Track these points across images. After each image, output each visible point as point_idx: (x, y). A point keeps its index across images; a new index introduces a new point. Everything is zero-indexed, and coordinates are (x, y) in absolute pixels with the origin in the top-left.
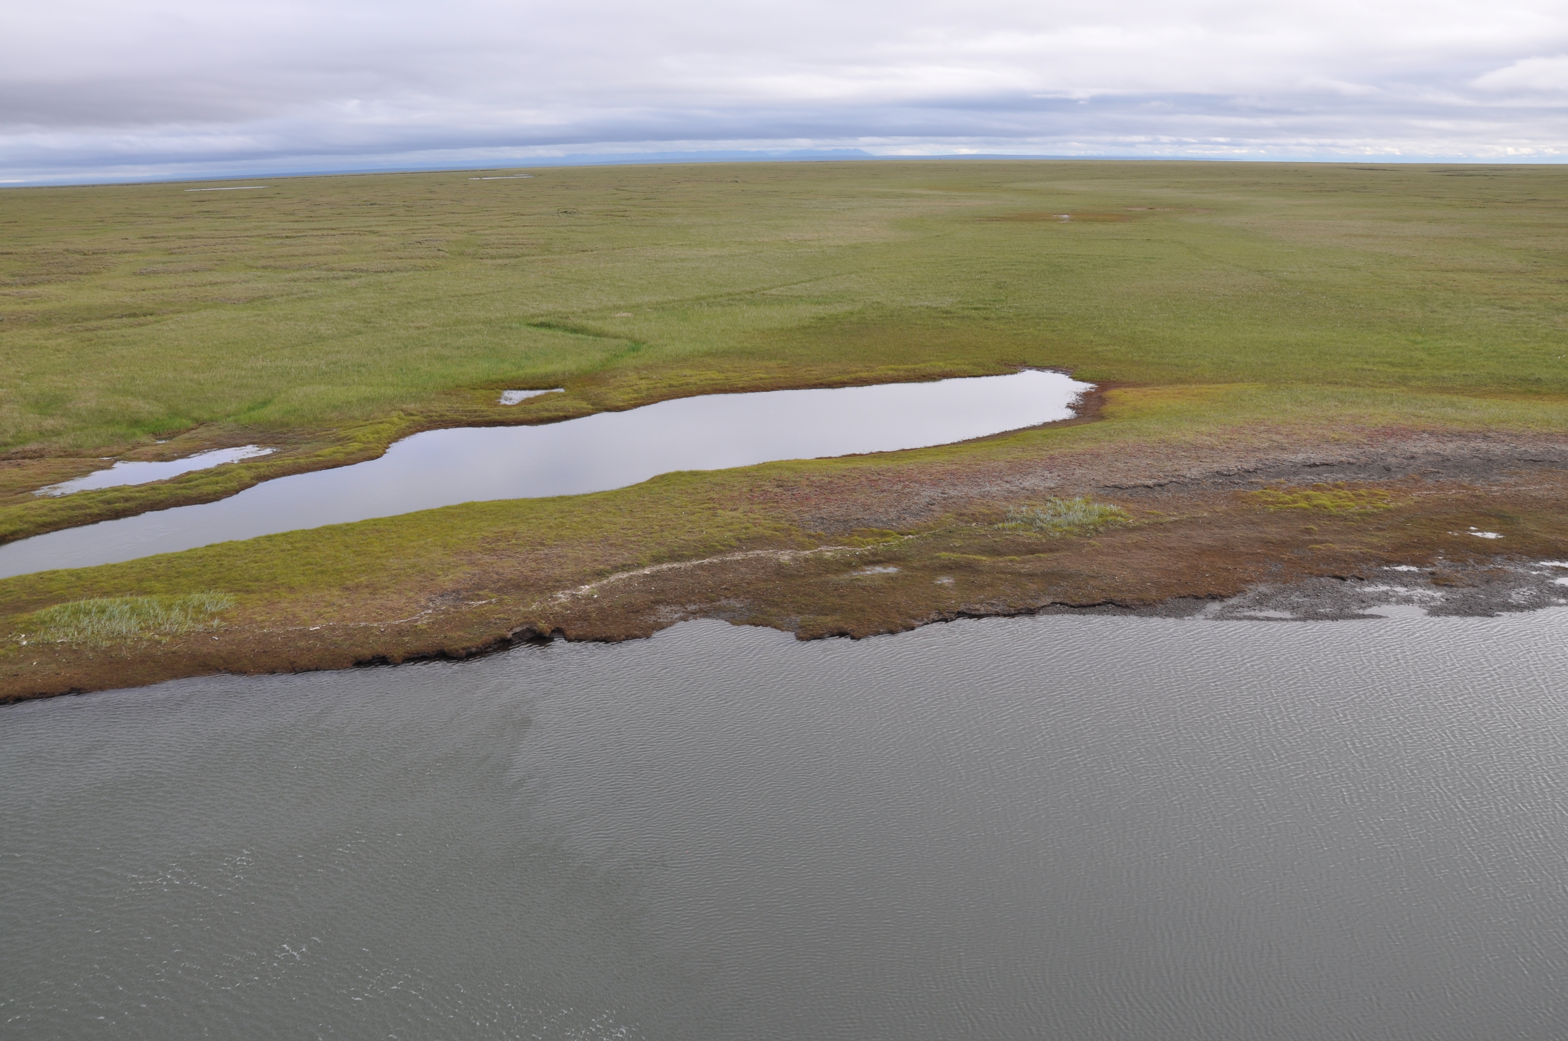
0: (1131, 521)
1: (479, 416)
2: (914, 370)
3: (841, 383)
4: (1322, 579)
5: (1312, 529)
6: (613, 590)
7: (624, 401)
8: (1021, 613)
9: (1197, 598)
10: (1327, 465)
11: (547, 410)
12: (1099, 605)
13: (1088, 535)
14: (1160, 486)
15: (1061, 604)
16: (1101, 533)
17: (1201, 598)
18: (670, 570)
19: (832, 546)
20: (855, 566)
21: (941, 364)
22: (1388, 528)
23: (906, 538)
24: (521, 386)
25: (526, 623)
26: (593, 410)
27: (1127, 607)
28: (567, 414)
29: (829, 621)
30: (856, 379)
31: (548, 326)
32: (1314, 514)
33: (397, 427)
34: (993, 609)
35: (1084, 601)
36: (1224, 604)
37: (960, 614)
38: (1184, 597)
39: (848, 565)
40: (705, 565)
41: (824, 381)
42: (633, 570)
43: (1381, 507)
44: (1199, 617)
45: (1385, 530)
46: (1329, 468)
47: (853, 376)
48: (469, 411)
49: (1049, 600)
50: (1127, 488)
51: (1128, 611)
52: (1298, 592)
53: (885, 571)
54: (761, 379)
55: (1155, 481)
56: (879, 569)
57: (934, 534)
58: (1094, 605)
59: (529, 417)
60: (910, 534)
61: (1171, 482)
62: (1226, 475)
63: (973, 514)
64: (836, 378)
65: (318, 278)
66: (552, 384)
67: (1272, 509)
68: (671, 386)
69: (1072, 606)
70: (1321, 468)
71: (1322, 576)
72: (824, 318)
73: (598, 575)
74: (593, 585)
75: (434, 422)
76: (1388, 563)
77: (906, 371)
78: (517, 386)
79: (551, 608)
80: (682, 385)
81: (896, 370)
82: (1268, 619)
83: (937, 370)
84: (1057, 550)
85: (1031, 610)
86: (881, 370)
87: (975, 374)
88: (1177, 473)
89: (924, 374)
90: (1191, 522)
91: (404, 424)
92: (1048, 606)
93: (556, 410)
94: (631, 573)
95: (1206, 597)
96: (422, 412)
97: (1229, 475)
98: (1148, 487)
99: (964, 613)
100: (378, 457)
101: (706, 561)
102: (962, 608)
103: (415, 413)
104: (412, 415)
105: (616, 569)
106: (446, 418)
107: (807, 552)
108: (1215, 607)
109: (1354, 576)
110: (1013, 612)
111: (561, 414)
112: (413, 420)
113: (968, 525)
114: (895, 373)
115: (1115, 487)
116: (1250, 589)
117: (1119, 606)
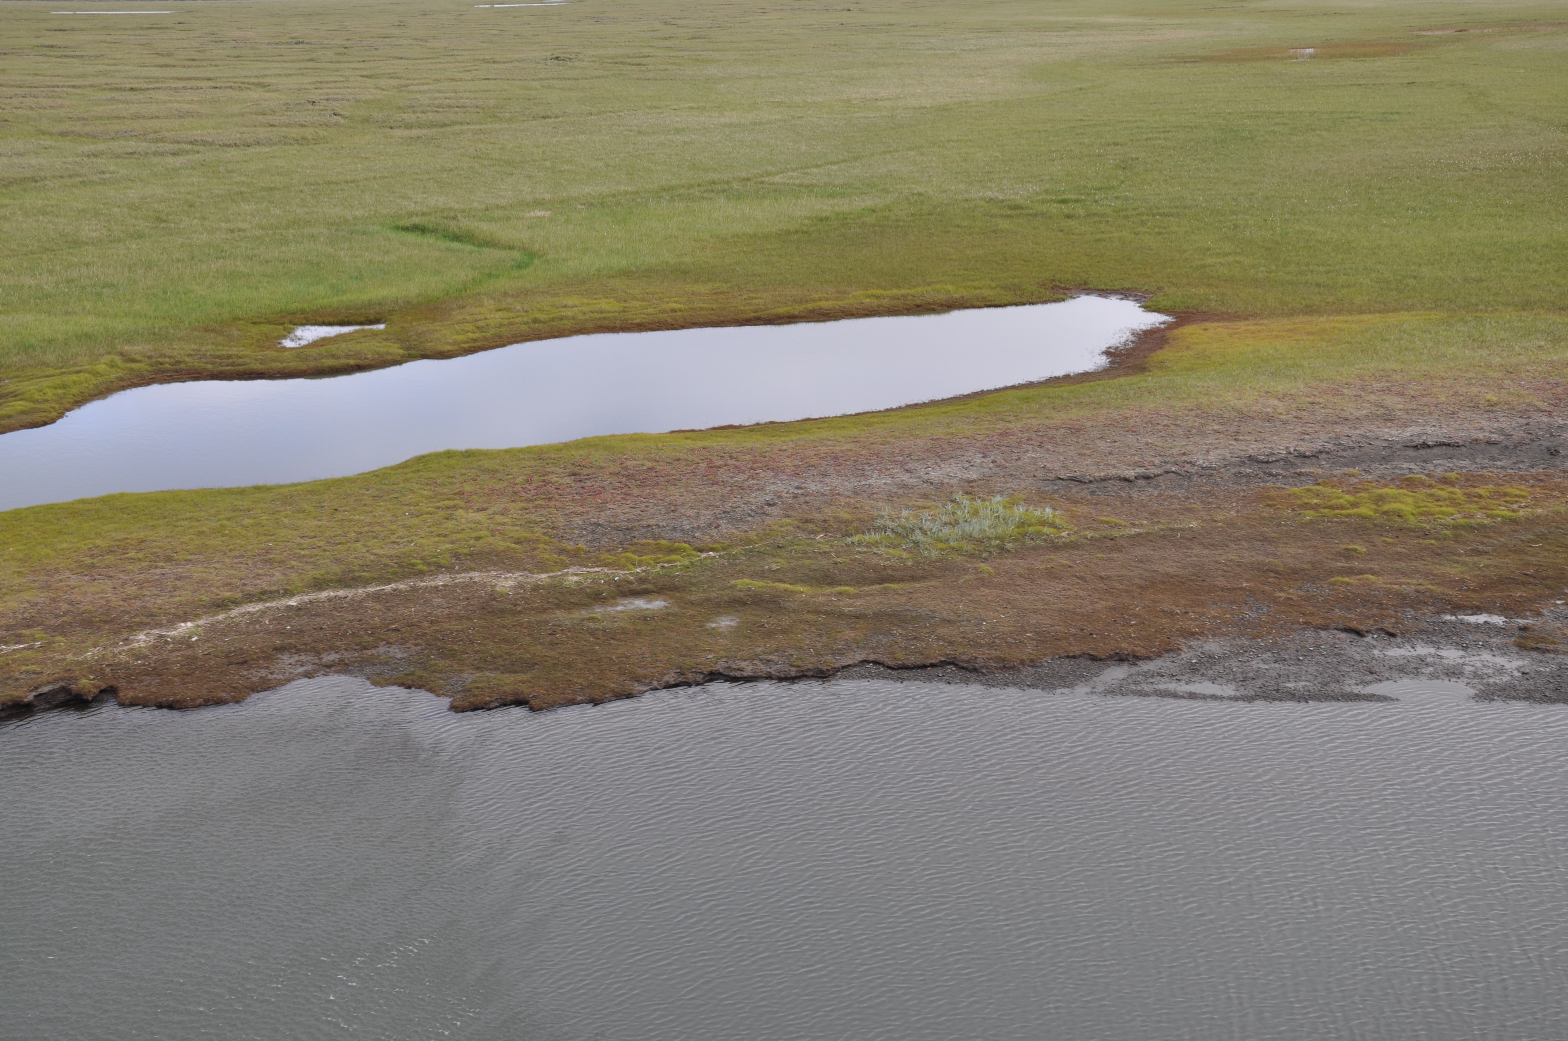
0: (1064, 534)
1: (232, 364)
2: (905, 296)
3: (789, 317)
4: (1323, 634)
5: (1355, 550)
6: (232, 627)
7: (455, 343)
8: (806, 676)
9: (1094, 659)
10: (1449, 445)
11: (333, 356)
12: (933, 665)
13: (984, 555)
14: (1147, 478)
15: (875, 663)
16: (1009, 551)
17: (1101, 660)
18: (330, 600)
19: (587, 566)
20: (605, 598)
21: (950, 287)
22: (1494, 551)
23: (704, 555)
24: (326, 320)
25: (62, 679)
26: (402, 356)
27: (975, 670)
28: (360, 362)
29: (509, 682)
31: (420, 229)
32: (1375, 525)
33: (100, 379)
34: (764, 669)
35: (912, 660)
36: (1134, 670)
37: (713, 676)
38: (1074, 657)
39: (597, 597)
40: (385, 594)
41: (763, 314)
42: (272, 599)
43: (1498, 516)
44: (1082, 689)
45: (1486, 553)
46: (1450, 451)
47: (810, 306)
48: (219, 357)
49: (859, 657)
50: (1091, 482)
51: (974, 676)
52: (1269, 654)
53: (649, 606)
54: (673, 310)
55: (1140, 471)
56: (640, 603)
57: (751, 551)
58: (924, 667)
59: (303, 366)
60: (712, 550)
61: (1167, 472)
62: (1262, 462)
63: (825, 521)
64: (782, 310)
65: (132, 153)
66: (372, 318)
67: (1309, 515)
68: (535, 321)
69: (889, 667)
70: (1436, 450)
71: (1325, 628)
72: (827, 218)
73: (219, 606)
74: (201, 622)
75: (164, 372)
76: (1457, 608)
77: (893, 298)
78: (321, 320)
79: (115, 655)
80: (553, 319)
81: (878, 297)
82: (1192, 696)
83: (942, 297)
84: (923, 578)
85: (822, 672)
86: (857, 296)
87: (996, 302)
88: (1185, 458)
89: (918, 302)
90: (1164, 537)
91: (114, 374)
92: (855, 665)
93: (347, 356)
94: (268, 605)
95: (1110, 657)
96: (150, 357)
97: (1267, 462)
98: (1126, 480)
99: (720, 674)
100: (45, 424)
101: (388, 588)
102: (720, 666)
103: (138, 357)
104: (133, 361)
105: (249, 598)
106: (182, 366)
107: (543, 576)
108: (1116, 673)
109: (1382, 629)
110: (793, 674)
111: (352, 362)
112: (131, 369)
113: (812, 536)
114: (876, 302)
115: (1072, 479)
116: (1190, 647)
117: (963, 668)
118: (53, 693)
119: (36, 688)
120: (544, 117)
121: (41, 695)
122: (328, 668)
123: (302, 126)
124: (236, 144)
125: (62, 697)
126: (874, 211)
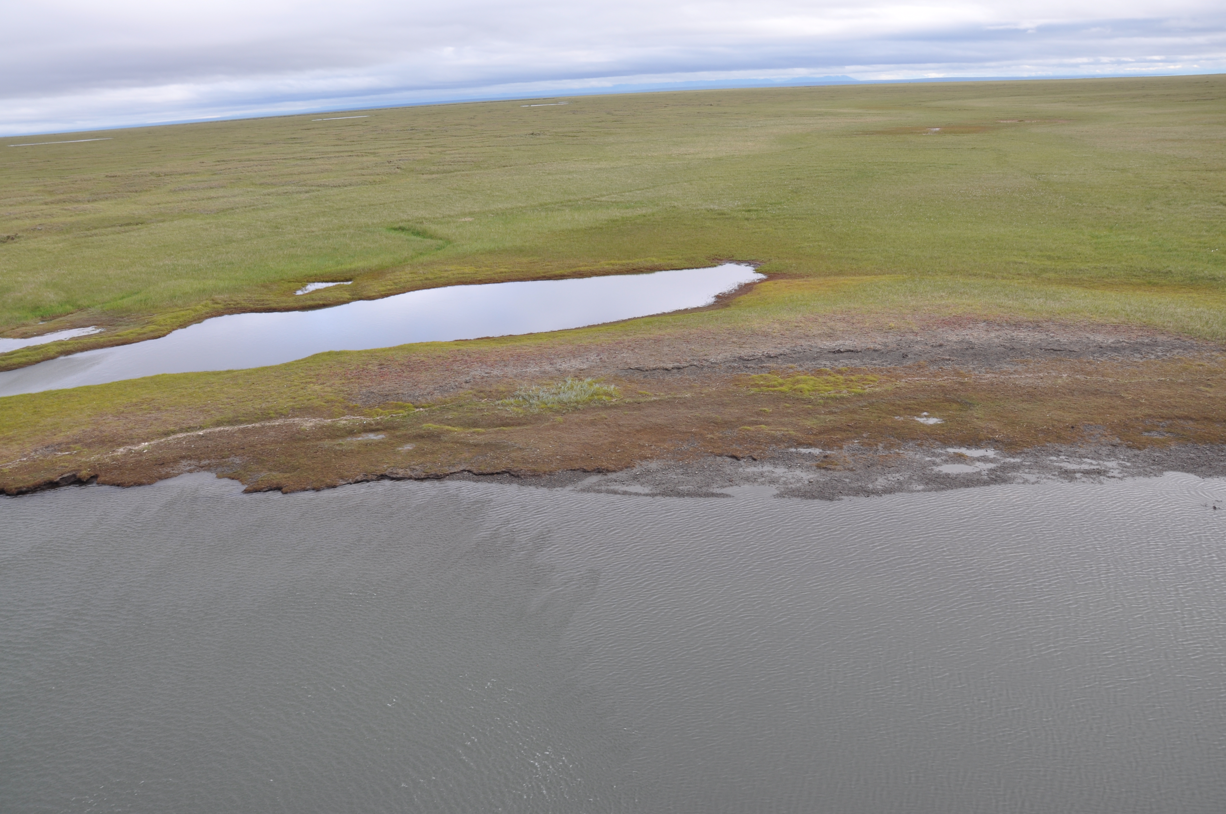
0: (614, 400)
1: (263, 305)
2: (628, 264)
3: (561, 276)
4: (718, 458)
5: (765, 411)
6: (167, 446)
7: (379, 291)
8: (429, 478)
9: (585, 471)
10: (852, 351)
11: (313, 300)
12: (497, 473)
13: (564, 412)
14: (679, 368)
15: (469, 471)
16: (579, 409)
17: (588, 472)
18: (220, 432)
19: (354, 415)
20: (355, 433)
21: (654, 259)
22: (841, 412)
23: (418, 410)
24: (325, 279)
25: (74, 470)
26: (348, 299)
27: (518, 476)
28: (325, 302)
29: (277, 477)
30: (575, 273)
31: (402, 229)
32: (786, 397)
33: (196, 313)
34: (410, 473)
35: (489, 470)
36: (605, 477)
37: (383, 477)
38: (574, 470)
39: (351, 432)
40: (248, 429)
41: (547, 275)
42: (192, 431)
43: (853, 392)
44: (569, 488)
45: (835, 413)
46: (853, 354)
47: (574, 270)
48: (258, 301)
49: (462, 468)
50: (647, 370)
51: (516, 480)
52: (682, 470)
53: (375, 438)
54: (501, 273)
55: (676, 364)
56: (372, 436)
57: (444, 408)
58: (492, 474)
59: (296, 305)
60: (423, 407)
61: (691, 365)
62: (745, 360)
63: (490, 392)
64: (558, 272)
66: (348, 278)
67: (754, 390)
68: (427, 279)
69: (475, 474)
70: (845, 354)
71: (720, 455)
73: (165, 434)
74: (152, 443)
75: (229, 309)
76: (800, 444)
77: (623, 265)
78: (322, 279)
79: (104, 459)
80: (436, 278)
81: (613, 265)
82: (625, 493)
83: (649, 264)
84: (524, 424)
85: (438, 476)
86: (604, 264)
87: (677, 268)
88: (705, 358)
89: (635, 267)
90: (668, 402)
91: (206, 311)
92: (458, 472)
93: (320, 300)
94: (189, 434)
95: (594, 470)
96: (225, 301)
97: (748, 360)
98: (667, 369)
99: (386, 476)
101: (250, 426)
102: (387, 473)
103: (220, 301)
104: (217, 303)
105: (181, 430)
106: (239, 306)
107: (329, 420)
108: (594, 479)
109: (751, 456)
110: (422, 477)
111: (321, 302)
112: (214, 308)
113: (481, 400)
114: (611, 267)
115: (637, 369)
116: (641, 465)
117: (513, 475)
118: (69, 477)
119: (62, 474)
120: (504, 166)
121: (63, 478)
122: (202, 468)
123: (378, 175)
124: (339, 186)
125: (73, 479)
126: (645, 216)
